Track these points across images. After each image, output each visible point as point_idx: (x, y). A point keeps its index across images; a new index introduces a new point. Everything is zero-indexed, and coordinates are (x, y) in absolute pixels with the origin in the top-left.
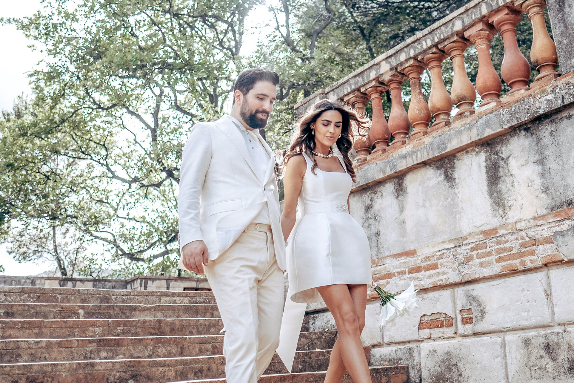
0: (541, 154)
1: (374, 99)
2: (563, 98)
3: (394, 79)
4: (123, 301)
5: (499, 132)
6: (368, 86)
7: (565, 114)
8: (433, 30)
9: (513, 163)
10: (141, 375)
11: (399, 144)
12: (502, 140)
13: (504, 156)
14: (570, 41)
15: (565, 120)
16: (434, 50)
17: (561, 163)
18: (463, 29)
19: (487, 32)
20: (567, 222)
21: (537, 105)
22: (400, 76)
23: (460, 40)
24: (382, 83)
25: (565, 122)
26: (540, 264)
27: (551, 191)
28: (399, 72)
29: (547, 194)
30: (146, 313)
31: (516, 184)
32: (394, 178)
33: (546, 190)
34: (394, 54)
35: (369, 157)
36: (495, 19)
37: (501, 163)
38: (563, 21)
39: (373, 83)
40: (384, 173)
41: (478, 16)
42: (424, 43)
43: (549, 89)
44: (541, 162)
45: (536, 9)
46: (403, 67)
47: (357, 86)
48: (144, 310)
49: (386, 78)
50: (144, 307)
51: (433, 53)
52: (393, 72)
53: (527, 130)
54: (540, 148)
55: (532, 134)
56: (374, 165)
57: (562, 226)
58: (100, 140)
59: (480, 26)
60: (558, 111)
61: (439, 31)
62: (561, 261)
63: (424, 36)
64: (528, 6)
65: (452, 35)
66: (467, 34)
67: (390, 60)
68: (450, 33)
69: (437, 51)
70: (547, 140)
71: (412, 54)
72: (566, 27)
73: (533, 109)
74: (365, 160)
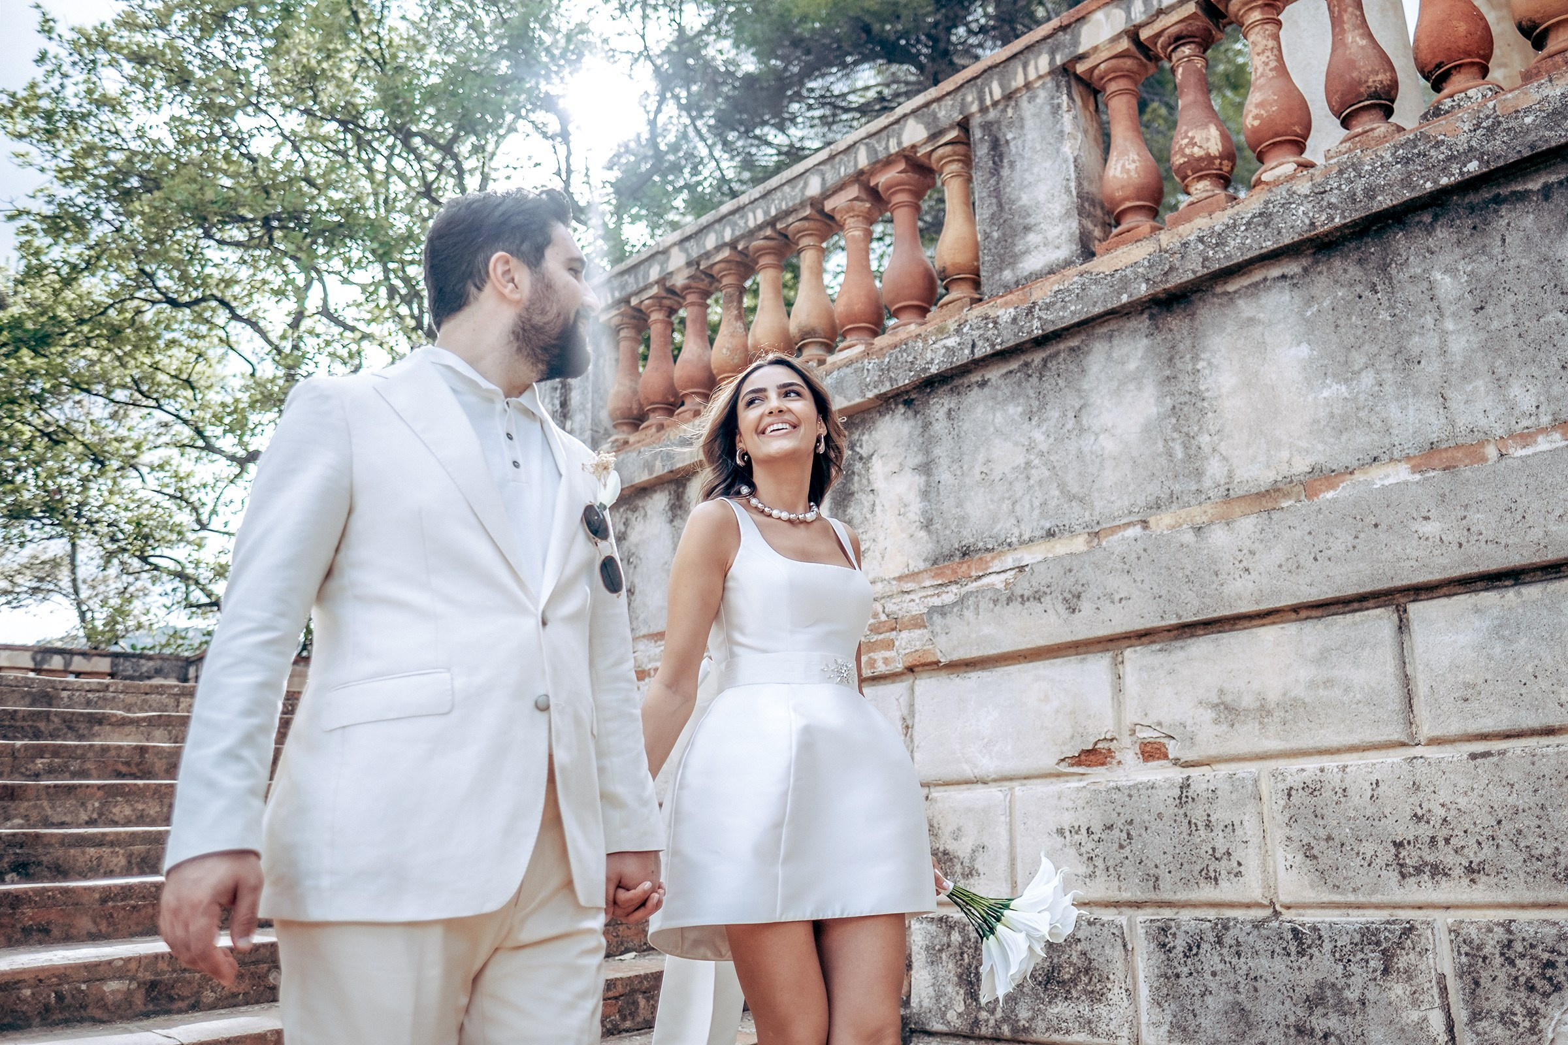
0: (927, 452)
1: (656, 321)
2: (974, 346)
3: (694, 284)
4: (88, 703)
5: (858, 405)
6: (645, 295)
7: (976, 377)
8: (769, 192)
9: (877, 465)
10: (40, 864)
11: (688, 415)
12: (863, 421)
13: (864, 452)
14: (1004, 235)
15: (976, 389)
16: (769, 232)
17: (959, 473)
18: (822, 194)
19: (868, 205)
20: (954, 588)
21: (929, 355)
22: (707, 280)
23: (818, 217)
24: (671, 291)
25: (975, 393)
26: (899, 666)
27: (937, 526)
28: (703, 272)
29: (929, 531)
30: (127, 729)
31: (878, 508)
32: (670, 482)
33: (927, 525)
34: (696, 233)
35: (632, 438)
36: (882, 180)
37: (858, 466)
38: (997, 193)
39: (655, 290)
40: (651, 472)
41: (851, 170)
42: (751, 215)
43: (952, 326)
44: (926, 468)
45: (955, 167)
46: (711, 262)
47: (624, 293)
48: (123, 723)
49: (679, 281)
50: (124, 718)
51: (766, 238)
52: (692, 271)
53: (908, 403)
54: (927, 442)
55: (916, 413)
56: (635, 454)
57: (944, 596)
58: (181, 371)
59: (853, 191)
60: (964, 370)
61: (779, 194)
62: (937, 663)
63: (752, 202)
64: (941, 158)
65: (802, 205)
66: (829, 206)
67: (687, 245)
68: (798, 201)
69: (774, 235)
70: (940, 426)
71: (728, 236)
72: (1000, 205)
73: (920, 364)
74: (626, 443)
